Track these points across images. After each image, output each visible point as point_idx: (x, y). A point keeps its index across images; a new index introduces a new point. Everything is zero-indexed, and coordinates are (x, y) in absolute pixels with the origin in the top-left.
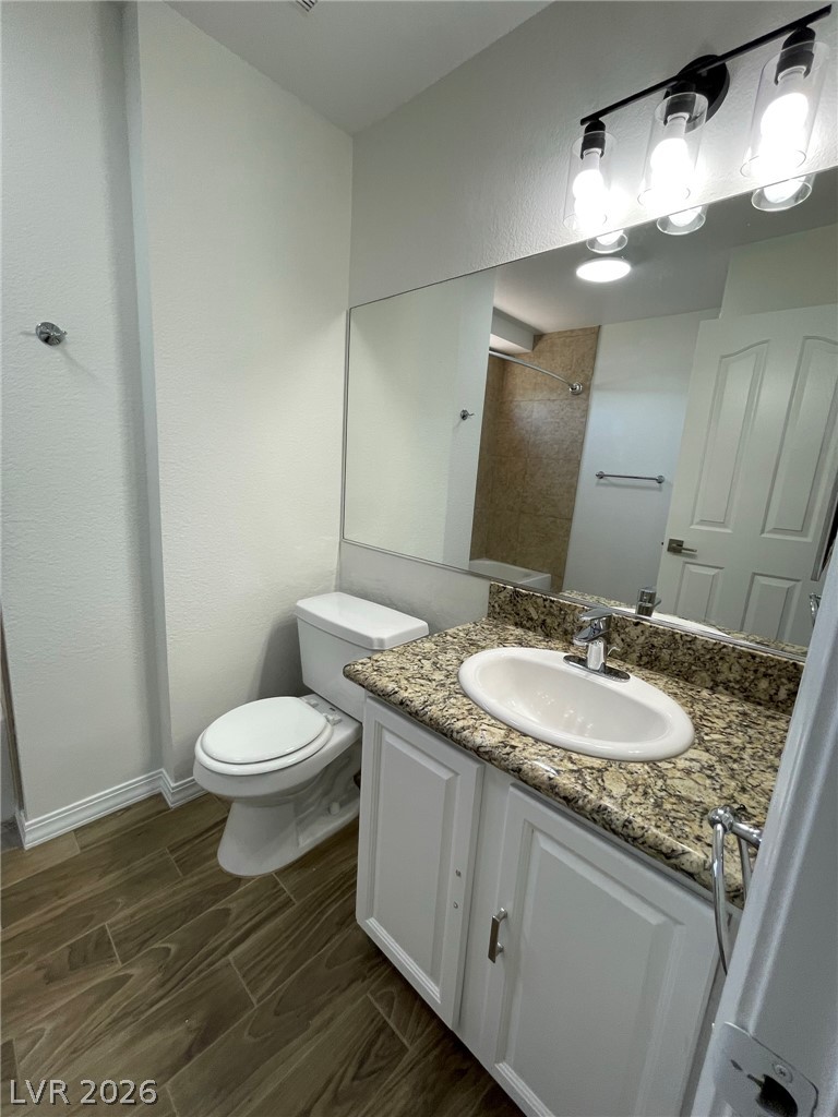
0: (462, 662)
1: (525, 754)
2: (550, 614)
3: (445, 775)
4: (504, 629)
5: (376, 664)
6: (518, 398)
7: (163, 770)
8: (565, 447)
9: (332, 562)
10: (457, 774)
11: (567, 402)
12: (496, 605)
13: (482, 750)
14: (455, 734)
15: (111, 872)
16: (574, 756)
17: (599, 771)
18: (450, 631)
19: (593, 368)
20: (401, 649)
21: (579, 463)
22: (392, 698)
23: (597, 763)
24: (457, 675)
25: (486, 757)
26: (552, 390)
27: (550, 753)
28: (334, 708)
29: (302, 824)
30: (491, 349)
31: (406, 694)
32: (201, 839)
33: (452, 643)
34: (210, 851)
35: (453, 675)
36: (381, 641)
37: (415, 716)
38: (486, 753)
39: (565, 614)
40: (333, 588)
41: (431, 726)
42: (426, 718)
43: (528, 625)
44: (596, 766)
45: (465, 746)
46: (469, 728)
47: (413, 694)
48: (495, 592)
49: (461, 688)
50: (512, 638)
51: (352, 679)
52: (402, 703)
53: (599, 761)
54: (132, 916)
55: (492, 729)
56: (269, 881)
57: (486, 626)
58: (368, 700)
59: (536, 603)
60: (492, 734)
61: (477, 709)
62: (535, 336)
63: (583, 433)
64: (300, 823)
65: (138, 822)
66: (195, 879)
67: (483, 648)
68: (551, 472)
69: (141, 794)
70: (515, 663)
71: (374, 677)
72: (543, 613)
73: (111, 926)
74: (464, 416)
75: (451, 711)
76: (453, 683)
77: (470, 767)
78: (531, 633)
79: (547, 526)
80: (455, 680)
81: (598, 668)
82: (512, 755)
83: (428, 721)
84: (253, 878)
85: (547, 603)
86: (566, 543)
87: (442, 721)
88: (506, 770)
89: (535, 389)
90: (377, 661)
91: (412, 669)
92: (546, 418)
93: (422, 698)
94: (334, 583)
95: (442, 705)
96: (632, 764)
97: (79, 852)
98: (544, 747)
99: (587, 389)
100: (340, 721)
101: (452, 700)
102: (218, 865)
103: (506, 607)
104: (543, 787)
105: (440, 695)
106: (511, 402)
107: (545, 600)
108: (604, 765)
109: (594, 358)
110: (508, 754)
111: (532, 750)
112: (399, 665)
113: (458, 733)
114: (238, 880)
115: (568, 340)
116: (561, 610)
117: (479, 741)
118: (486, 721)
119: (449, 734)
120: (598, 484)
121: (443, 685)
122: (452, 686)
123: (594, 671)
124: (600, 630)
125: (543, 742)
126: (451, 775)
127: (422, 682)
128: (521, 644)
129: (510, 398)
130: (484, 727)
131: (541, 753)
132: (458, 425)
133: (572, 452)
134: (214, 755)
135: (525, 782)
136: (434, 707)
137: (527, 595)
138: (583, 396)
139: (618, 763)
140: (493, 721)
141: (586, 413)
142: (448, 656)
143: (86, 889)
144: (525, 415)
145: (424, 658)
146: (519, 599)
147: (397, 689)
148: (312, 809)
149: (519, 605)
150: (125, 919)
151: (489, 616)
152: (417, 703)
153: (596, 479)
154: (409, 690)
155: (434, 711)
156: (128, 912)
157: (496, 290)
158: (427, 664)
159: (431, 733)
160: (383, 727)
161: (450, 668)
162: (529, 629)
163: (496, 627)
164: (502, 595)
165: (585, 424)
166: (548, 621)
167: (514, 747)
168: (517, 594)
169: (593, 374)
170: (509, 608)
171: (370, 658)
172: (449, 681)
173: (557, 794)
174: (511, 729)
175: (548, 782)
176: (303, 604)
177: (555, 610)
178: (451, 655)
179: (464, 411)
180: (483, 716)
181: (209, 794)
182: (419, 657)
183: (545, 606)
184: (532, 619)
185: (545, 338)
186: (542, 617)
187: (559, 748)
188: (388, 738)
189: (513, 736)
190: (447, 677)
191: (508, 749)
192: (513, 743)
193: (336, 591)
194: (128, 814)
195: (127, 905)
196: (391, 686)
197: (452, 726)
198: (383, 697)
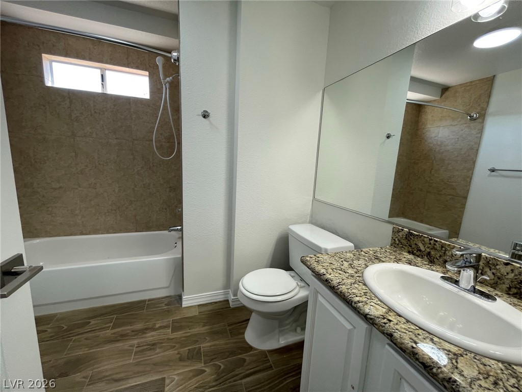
0: (368, 266)
1: (397, 327)
2: (434, 248)
3: (349, 327)
4: (400, 254)
5: (317, 259)
6: (429, 126)
7: (230, 290)
8: (463, 152)
9: (308, 209)
10: (355, 328)
11: (465, 125)
12: (396, 240)
13: (369, 316)
14: (353, 303)
15: (207, 326)
16: (435, 339)
17: (455, 354)
18: (364, 250)
19: (488, 103)
20: (333, 255)
21: (474, 162)
22: (322, 277)
23: (454, 349)
24: (362, 273)
25: (371, 322)
26: (454, 119)
27: (417, 332)
28: (302, 280)
29: (282, 333)
30: (407, 100)
31: (330, 277)
32: (240, 324)
33: (364, 256)
34: (242, 331)
35: (360, 273)
36: (326, 250)
37: (333, 289)
38: (371, 319)
39: (446, 250)
40: (308, 222)
41: (341, 296)
42: (338, 291)
43: (417, 254)
44: (452, 350)
45: (358, 312)
46: (362, 302)
47: (334, 278)
48: (396, 232)
49: (363, 280)
50: (405, 259)
51: (304, 264)
52: (327, 280)
53: (456, 349)
54: (210, 346)
55: (377, 306)
56: (264, 354)
57: (388, 251)
58: (312, 277)
59: (424, 240)
60: (377, 309)
61: (370, 293)
62: (442, 89)
63: (479, 144)
64: (280, 332)
65: (219, 309)
66: (235, 341)
67: (383, 262)
68: (451, 168)
69: (221, 298)
70: (403, 273)
71: (315, 265)
72: (428, 248)
73: (203, 347)
74: (388, 137)
75: (354, 291)
76: (359, 277)
77: (363, 325)
78: (419, 259)
79: (447, 201)
80: (361, 275)
81: (469, 288)
82: (387, 325)
83: (339, 293)
84: (257, 349)
85: (432, 242)
86: (462, 212)
87: (347, 294)
88: (383, 333)
89: (441, 120)
90: (318, 257)
91: (336, 265)
92: (449, 136)
93: (338, 281)
94: (308, 220)
95: (349, 287)
96: (487, 359)
97: (198, 314)
98: (413, 327)
99: (482, 116)
100: (304, 287)
101: (356, 285)
102: (244, 338)
103: (403, 241)
104: (408, 351)
105: (349, 281)
106: (424, 128)
107: (431, 240)
108: (460, 352)
109: (489, 96)
110: (385, 323)
111: (403, 326)
112: (330, 262)
113: (355, 303)
114: (251, 348)
115: (468, 88)
116: (442, 247)
117: (367, 311)
118: (375, 301)
119: (350, 302)
120: (489, 176)
121: (353, 276)
122: (358, 278)
123: (465, 290)
124: (471, 262)
125: (412, 323)
126: (352, 327)
127: (340, 272)
128: (410, 264)
129: (423, 127)
130: (372, 304)
131: (410, 330)
132: (384, 141)
133: (469, 156)
134: (246, 288)
135: (395, 344)
136: (344, 286)
137: (417, 235)
138: (480, 120)
139: (473, 355)
140: (379, 302)
141: (481, 131)
142: (360, 262)
143: (197, 329)
144: (433, 135)
145: (345, 261)
146: (412, 237)
147: (325, 273)
148: (288, 327)
149: (411, 241)
150: (208, 346)
151: (391, 245)
152: (335, 282)
153: (489, 172)
154: (332, 275)
155: (343, 288)
156: (209, 344)
157: (413, 67)
158: (346, 264)
159: (340, 299)
160: (318, 292)
161: (359, 268)
162: (418, 256)
163: (395, 252)
164: (400, 234)
165: (480, 138)
166: (433, 253)
167: (390, 321)
168: (411, 234)
169: (487, 106)
170: (404, 242)
171: (315, 255)
172: (357, 275)
173: (417, 359)
174: (390, 309)
175: (411, 349)
176: (291, 227)
177: (438, 246)
178: (361, 262)
179: (388, 134)
180: (373, 298)
181: (244, 306)
182: (342, 260)
183: (430, 244)
184: (420, 251)
185: (450, 89)
186: (428, 250)
187: (424, 330)
188: (320, 298)
189: (390, 313)
190: (356, 273)
191: (385, 321)
192: (390, 318)
193: (309, 223)
194: (215, 305)
195: (209, 342)
196: (323, 271)
197: (352, 298)
198: (318, 276)
